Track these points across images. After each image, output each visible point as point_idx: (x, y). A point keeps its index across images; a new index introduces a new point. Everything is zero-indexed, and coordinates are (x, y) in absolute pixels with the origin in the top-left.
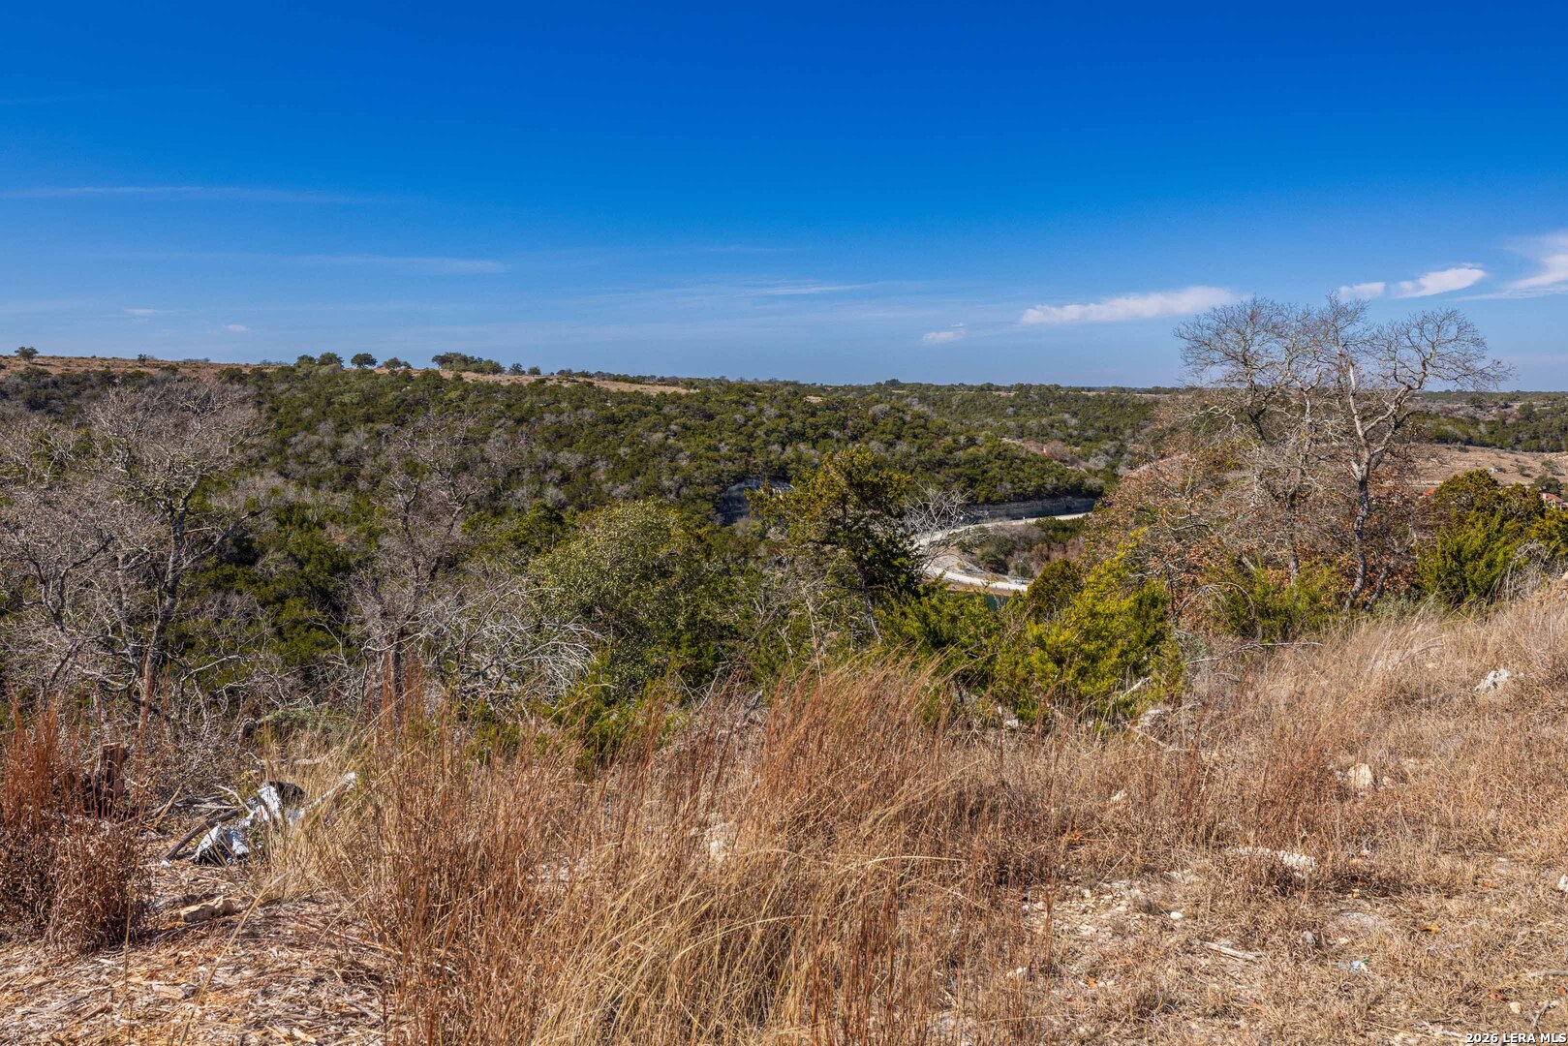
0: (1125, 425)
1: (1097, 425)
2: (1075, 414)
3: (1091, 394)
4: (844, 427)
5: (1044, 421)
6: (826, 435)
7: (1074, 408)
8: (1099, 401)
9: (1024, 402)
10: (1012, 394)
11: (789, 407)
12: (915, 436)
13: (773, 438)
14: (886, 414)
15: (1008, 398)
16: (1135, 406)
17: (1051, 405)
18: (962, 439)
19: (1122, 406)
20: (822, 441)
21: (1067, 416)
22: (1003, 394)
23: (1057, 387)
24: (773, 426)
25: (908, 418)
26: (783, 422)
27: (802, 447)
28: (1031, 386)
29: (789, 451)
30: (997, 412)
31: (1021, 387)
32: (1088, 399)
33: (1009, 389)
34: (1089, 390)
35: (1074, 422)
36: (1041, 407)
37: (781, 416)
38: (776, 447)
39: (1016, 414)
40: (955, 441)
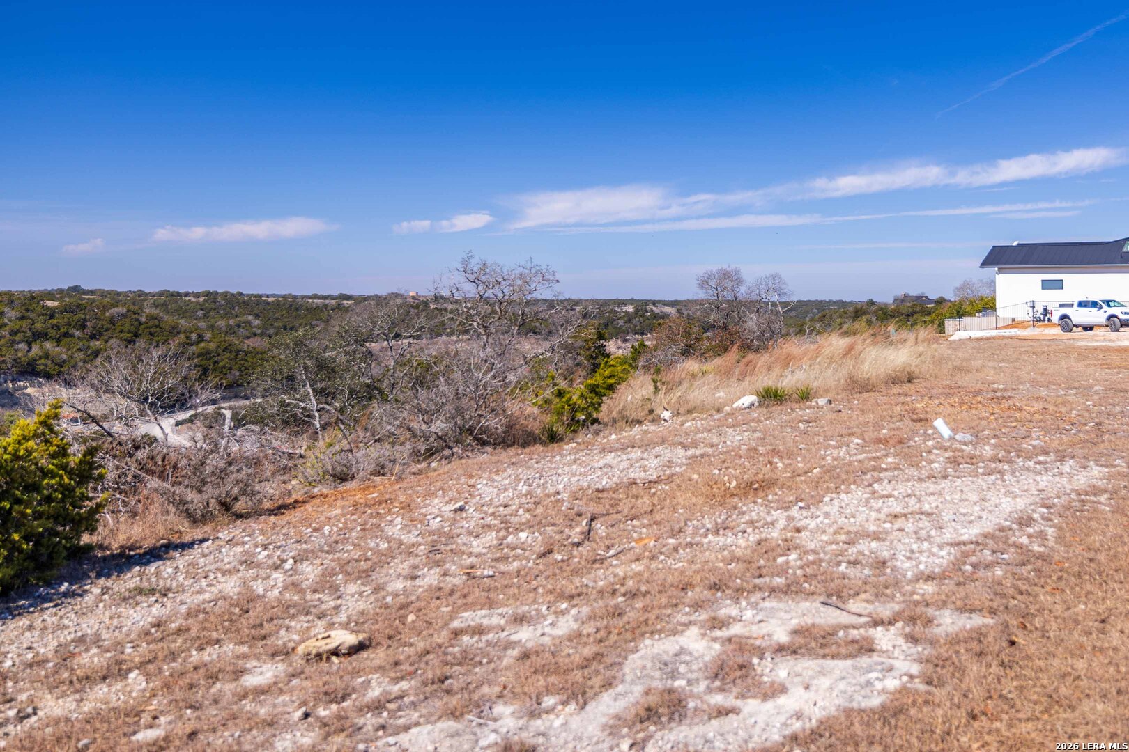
0: (300, 325)
1: (276, 325)
2: (257, 316)
3: (270, 299)
4: (83, 327)
5: (231, 322)
6: (66, 335)
7: (256, 310)
8: (277, 305)
9: (212, 306)
10: (201, 299)
11: (27, 310)
12: (151, 334)
13: (17, 338)
14: (122, 316)
15: (198, 303)
16: (308, 310)
17: (236, 308)
18: (194, 336)
19: (297, 309)
20: (66, 340)
21: (250, 317)
22: (193, 299)
23: (241, 294)
24: (18, 327)
25: (143, 320)
26: (25, 323)
27: (48, 345)
28: (217, 293)
29: (35, 349)
30: (188, 314)
31: (207, 294)
32: (268, 303)
33: (197, 295)
34: (268, 296)
35: (257, 322)
36: (228, 310)
37: (22, 318)
38: (23, 346)
39: (205, 316)
40: (188, 338)
